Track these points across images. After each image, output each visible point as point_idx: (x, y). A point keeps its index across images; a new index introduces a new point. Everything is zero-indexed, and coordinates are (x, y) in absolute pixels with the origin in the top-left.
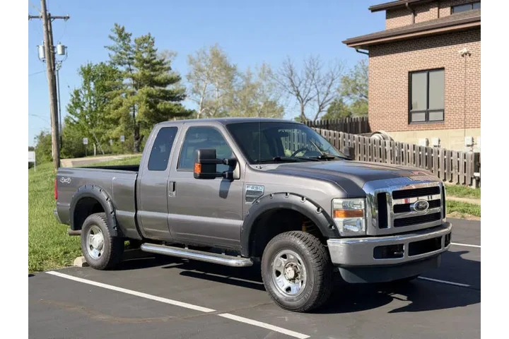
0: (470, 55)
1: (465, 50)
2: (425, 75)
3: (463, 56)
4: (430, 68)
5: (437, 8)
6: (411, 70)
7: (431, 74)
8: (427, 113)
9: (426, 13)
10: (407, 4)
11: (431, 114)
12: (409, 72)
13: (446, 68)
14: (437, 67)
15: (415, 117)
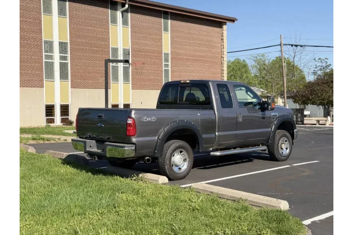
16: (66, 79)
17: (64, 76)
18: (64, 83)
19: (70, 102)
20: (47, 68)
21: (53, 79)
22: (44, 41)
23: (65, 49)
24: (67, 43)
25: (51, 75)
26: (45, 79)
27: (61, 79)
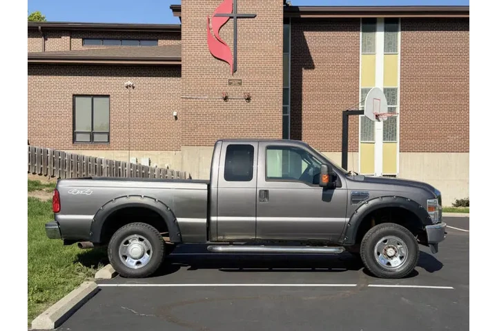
0: (133, 88)
1: (129, 83)
2: (90, 99)
3: (127, 87)
4: (95, 94)
5: (69, 37)
6: (75, 93)
7: (95, 99)
8: (92, 135)
9: (57, 39)
10: (40, 28)
11: (95, 136)
12: (74, 95)
13: (111, 96)
14: (103, 93)
15: (79, 138)
16: (392, 140)
17: (389, 135)
18: (390, 145)
19: (398, 172)
20: (365, 126)
21: (373, 140)
22: (362, 90)
23: (394, 98)
24: (396, 89)
25: (370, 134)
26: (361, 140)
27: (384, 139)
